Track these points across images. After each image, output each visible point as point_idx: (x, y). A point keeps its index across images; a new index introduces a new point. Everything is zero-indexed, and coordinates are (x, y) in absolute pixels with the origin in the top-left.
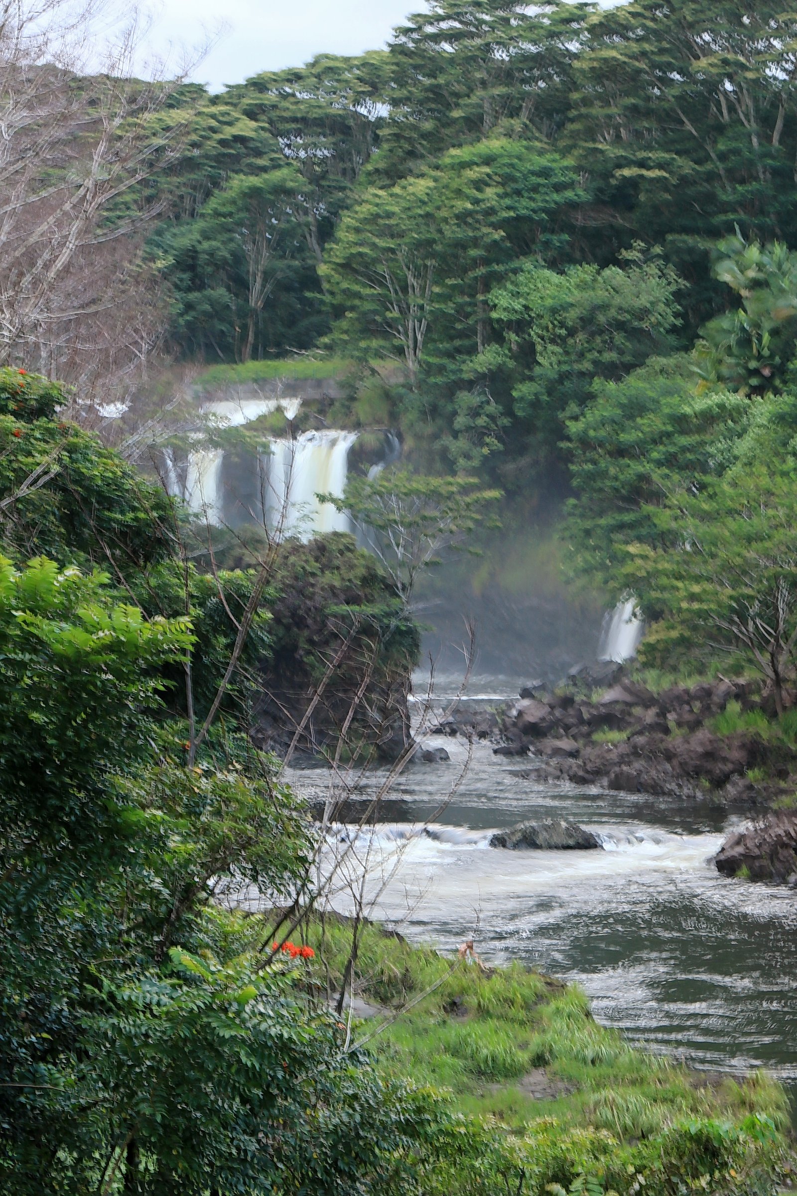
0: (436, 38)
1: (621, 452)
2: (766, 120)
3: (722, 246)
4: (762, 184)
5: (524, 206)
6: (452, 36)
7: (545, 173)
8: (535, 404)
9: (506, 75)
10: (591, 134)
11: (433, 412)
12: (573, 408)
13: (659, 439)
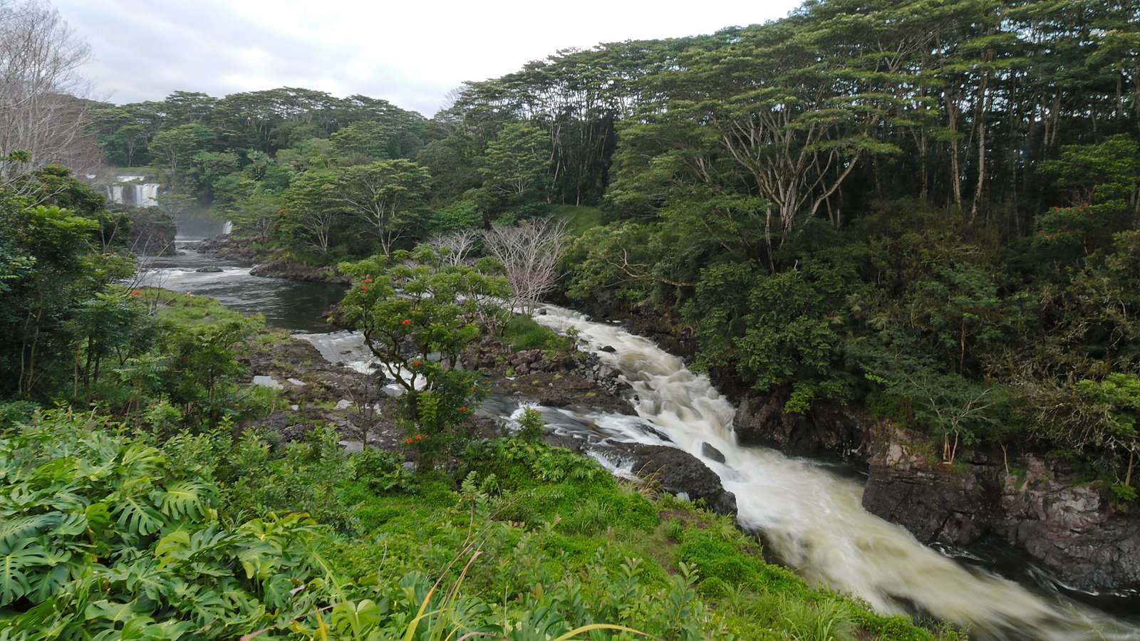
0: (178, 100)
1: (226, 191)
2: (258, 126)
3: (249, 151)
4: (258, 138)
5: (201, 139)
6: (181, 101)
7: (206, 132)
8: (205, 180)
9: (195, 110)
10: (217, 125)
11: (180, 181)
12: (214, 181)
13: (235, 189)
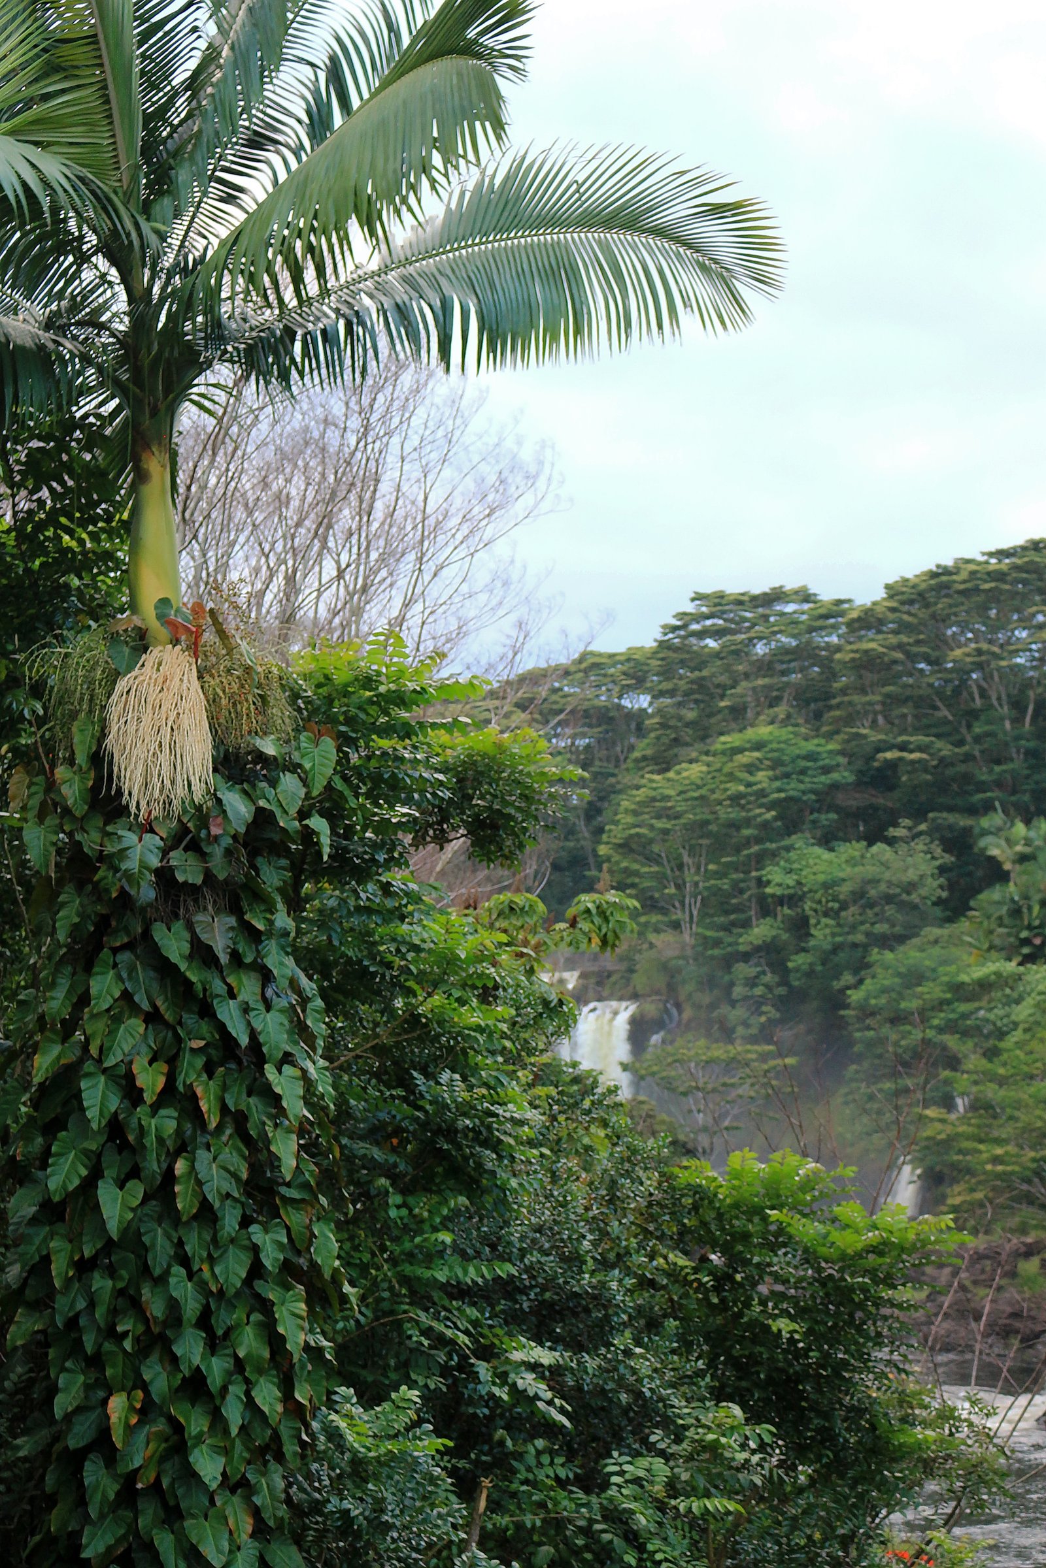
0: (702, 634)
1: (897, 1019)
2: (1018, 705)
3: (985, 822)
4: (1017, 764)
5: (794, 788)
6: (717, 633)
7: (811, 757)
8: (810, 974)
9: (765, 667)
10: (849, 720)
11: (710, 982)
12: (848, 978)
13: (942, 1004)
